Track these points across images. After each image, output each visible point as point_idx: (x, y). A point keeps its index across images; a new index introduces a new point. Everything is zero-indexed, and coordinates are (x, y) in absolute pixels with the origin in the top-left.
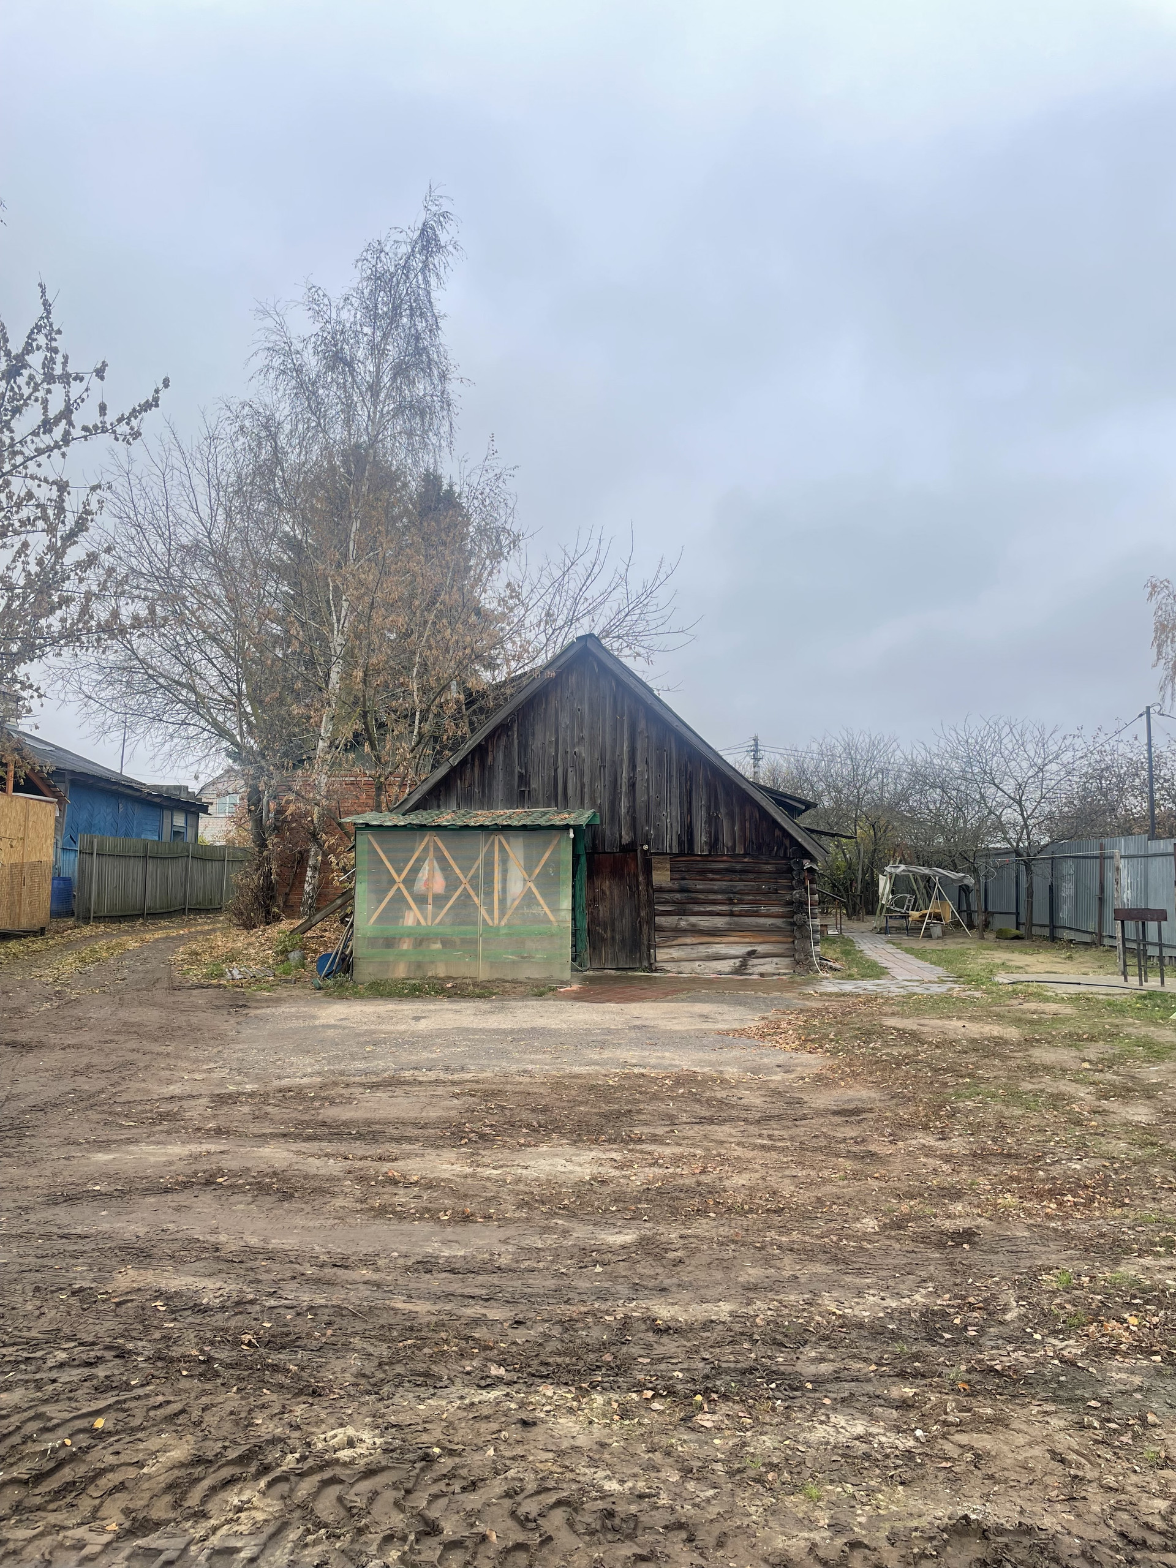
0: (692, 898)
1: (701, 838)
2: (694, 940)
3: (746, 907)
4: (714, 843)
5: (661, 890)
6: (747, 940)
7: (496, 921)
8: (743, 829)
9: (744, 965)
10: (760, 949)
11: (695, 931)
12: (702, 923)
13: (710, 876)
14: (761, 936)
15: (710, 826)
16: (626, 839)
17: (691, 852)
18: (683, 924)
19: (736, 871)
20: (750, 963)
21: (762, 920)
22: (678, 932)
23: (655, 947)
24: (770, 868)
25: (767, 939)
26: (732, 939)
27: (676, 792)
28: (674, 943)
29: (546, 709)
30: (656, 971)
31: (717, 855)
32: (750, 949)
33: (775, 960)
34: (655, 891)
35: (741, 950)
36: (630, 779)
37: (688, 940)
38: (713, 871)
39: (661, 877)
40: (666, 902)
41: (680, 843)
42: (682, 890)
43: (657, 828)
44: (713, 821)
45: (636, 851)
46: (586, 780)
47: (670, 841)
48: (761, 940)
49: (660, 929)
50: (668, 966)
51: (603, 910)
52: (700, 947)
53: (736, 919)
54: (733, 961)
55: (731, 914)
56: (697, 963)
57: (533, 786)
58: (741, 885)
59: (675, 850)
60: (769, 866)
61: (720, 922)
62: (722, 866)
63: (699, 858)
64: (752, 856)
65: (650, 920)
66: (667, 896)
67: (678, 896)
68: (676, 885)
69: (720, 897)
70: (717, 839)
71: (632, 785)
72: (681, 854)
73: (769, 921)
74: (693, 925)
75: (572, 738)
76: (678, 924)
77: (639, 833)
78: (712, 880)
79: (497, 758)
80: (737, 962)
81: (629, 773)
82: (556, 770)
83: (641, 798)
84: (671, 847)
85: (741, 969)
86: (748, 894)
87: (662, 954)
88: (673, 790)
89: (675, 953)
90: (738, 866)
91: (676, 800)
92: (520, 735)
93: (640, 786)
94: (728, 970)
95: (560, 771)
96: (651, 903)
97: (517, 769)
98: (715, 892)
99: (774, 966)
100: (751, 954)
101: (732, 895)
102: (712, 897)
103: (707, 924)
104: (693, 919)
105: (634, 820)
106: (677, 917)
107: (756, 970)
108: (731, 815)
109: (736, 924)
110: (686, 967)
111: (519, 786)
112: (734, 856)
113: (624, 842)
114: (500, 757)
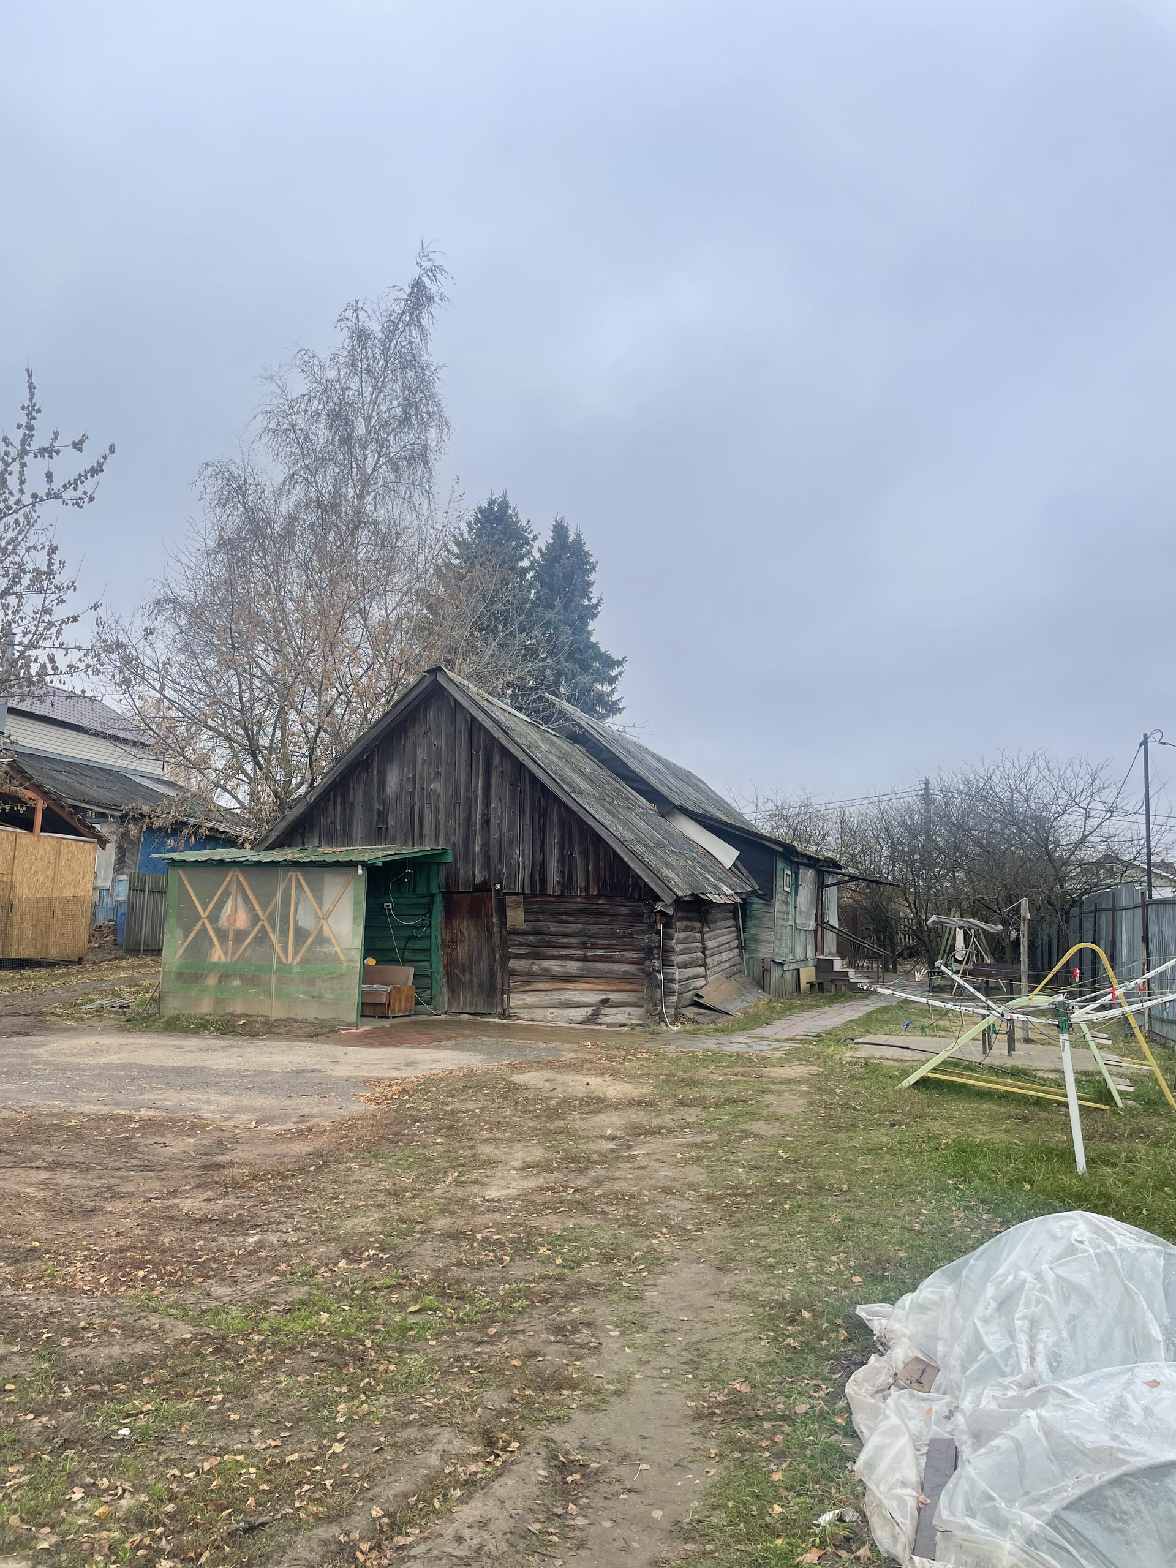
0: (546, 941)
1: (554, 878)
2: (548, 986)
3: (600, 952)
4: (566, 884)
5: (514, 932)
6: (601, 987)
7: (290, 959)
8: (597, 868)
9: (596, 1014)
10: (614, 997)
11: (547, 976)
12: (554, 968)
13: (564, 918)
14: (615, 983)
15: (563, 865)
16: (479, 879)
17: (544, 893)
18: (535, 968)
19: (591, 914)
20: (603, 1012)
21: (616, 967)
22: (531, 977)
23: (509, 992)
24: (625, 910)
25: (621, 987)
26: (585, 986)
27: (528, 829)
28: (528, 988)
29: (404, 745)
30: (509, 1017)
31: (572, 897)
32: (603, 997)
33: (629, 1009)
34: (509, 933)
35: (594, 998)
36: (483, 815)
37: (542, 986)
38: (567, 913)
39: (515, 917)
40: (520, 945)
41: (533, 883)
42: (537, 933)
43: (510, 866)
44: (565, 860)
45: (490, 890)
46: (442, 817)
47: (522, 881)
48: (614, 988)
49: (512, 973)
50: (521, 1013)
51: (461, 951)
52: (555, 993)
53: (589, 964)
54: (586, 1009)
55: (585, 959)
56: (551, 1010)
57: (391, 823)
58: (595, 928)
59: (527, 890)
60: (624, 909)
61: (573, 967)
62: (576, 907)
63: (552, 899)
64: (607, 898)
65: (504, 965)
66: (520, 938)
67: (532, 938)
68: (529, 927)
69: (573, 940)
70: (570, 879)
71: (486, 823)
72: (533, 895)
73: (624, 967)
74: (546, 970)
75: (429, 773)
76: (531, 968)
77: (492, 871)
78: (566, 922)
79: (357, 795)
80: (589, 1010)
81: (482, 810)
82: (413, 808)
83: (495, 835)
84: (523, 888)
85: (592, 1019)
86: (602, 938)
87: (516, 1000)
88: (526, 827)
89: (529, 999)
90: (593, 908)
91: (528, 838)
92: (379, 772)
93: (494, 823)
94: (579, 1018)
95: (417, 808)
96: (505, 945)
97: (377, 806)
98: (569, 935)
99: (626, 1016)
100: (605, 1002)
101: (586, 939)
102: (566, 940)
103: (558, 969)
104: (546, 964)
105: (487, 858)
106: (530, 961)
107: (608, 1020)
108: (585, 854)
109: (589, 970)
110: (538, 1013)
111: (377, 823)
112: (588, 897)
113: (477, 881)
114: (360, 794)
